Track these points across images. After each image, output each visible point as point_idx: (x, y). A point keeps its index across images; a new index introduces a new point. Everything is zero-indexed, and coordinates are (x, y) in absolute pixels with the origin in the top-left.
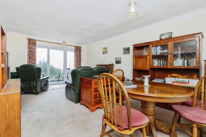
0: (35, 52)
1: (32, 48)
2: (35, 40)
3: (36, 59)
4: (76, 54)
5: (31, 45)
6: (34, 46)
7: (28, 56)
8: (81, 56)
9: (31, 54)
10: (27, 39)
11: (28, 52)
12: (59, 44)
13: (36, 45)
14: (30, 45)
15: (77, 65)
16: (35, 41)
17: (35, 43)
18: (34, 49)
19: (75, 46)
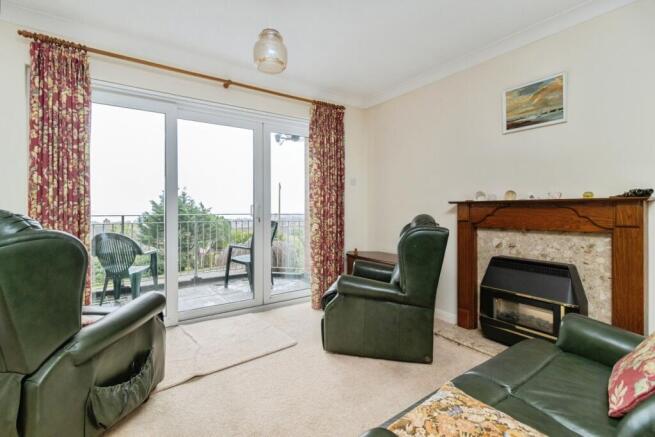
0: (82, 125)
1: (58, 96)
2: (81, 48)
3: (86, 169)
4: (322, 143)
5: (49, 81)
6: (72, 84)
7: (32, 148)
8: (343, 156)
9: (51, 138)
10: (26, 35)
11: (32, 123)
12: (227, 84)
13: (85, 79)
14: (41, 75)
15: (323, 202)
16: (76, 56)
17: (80, 66)
18: (71, 103)
19: (314, 102)
